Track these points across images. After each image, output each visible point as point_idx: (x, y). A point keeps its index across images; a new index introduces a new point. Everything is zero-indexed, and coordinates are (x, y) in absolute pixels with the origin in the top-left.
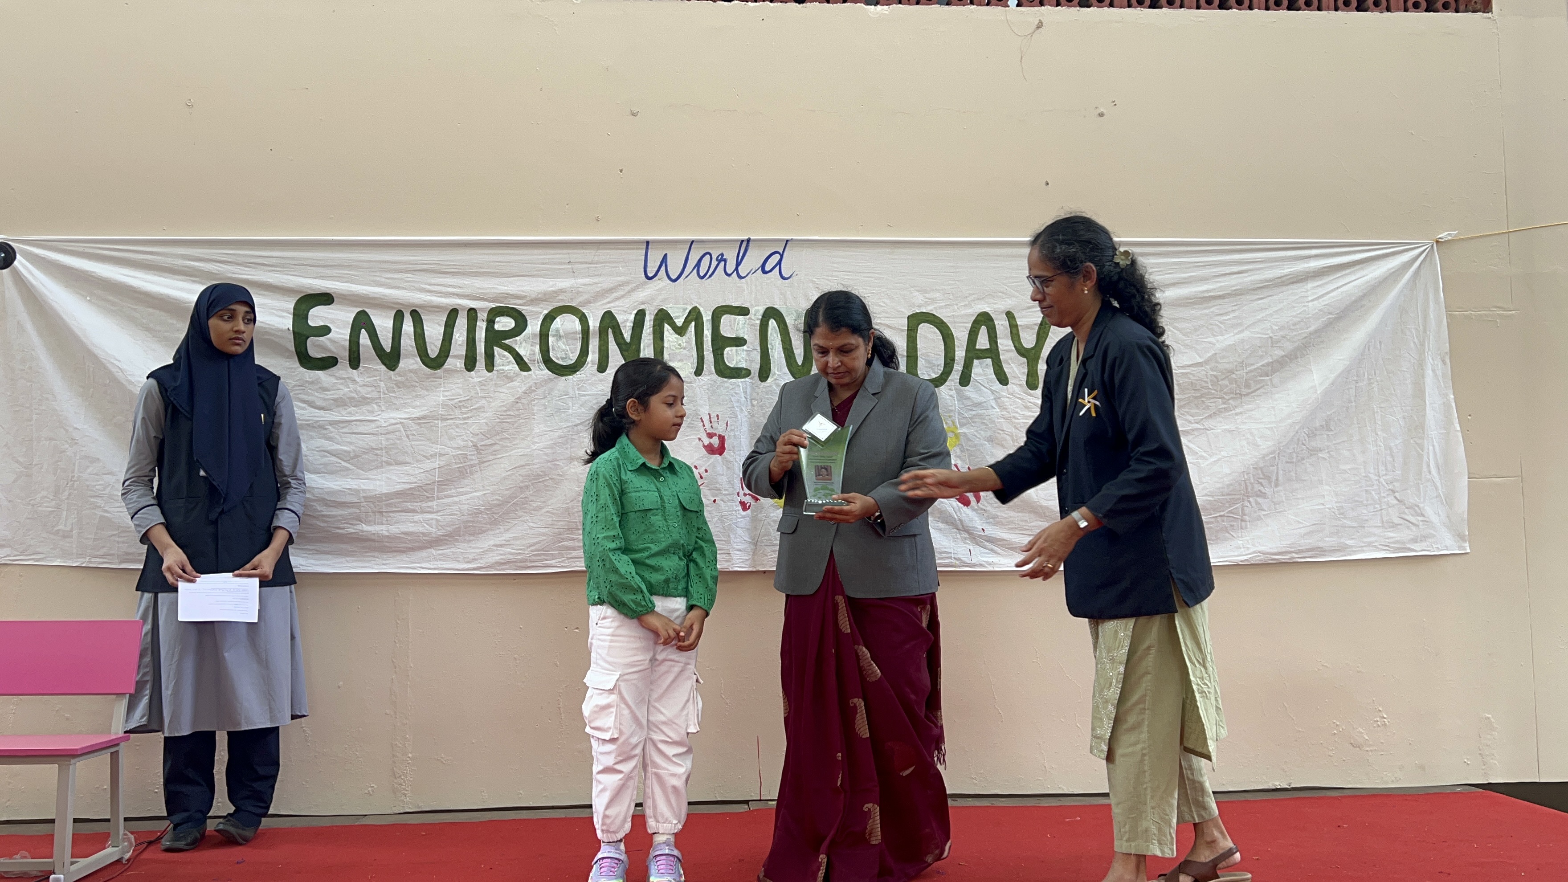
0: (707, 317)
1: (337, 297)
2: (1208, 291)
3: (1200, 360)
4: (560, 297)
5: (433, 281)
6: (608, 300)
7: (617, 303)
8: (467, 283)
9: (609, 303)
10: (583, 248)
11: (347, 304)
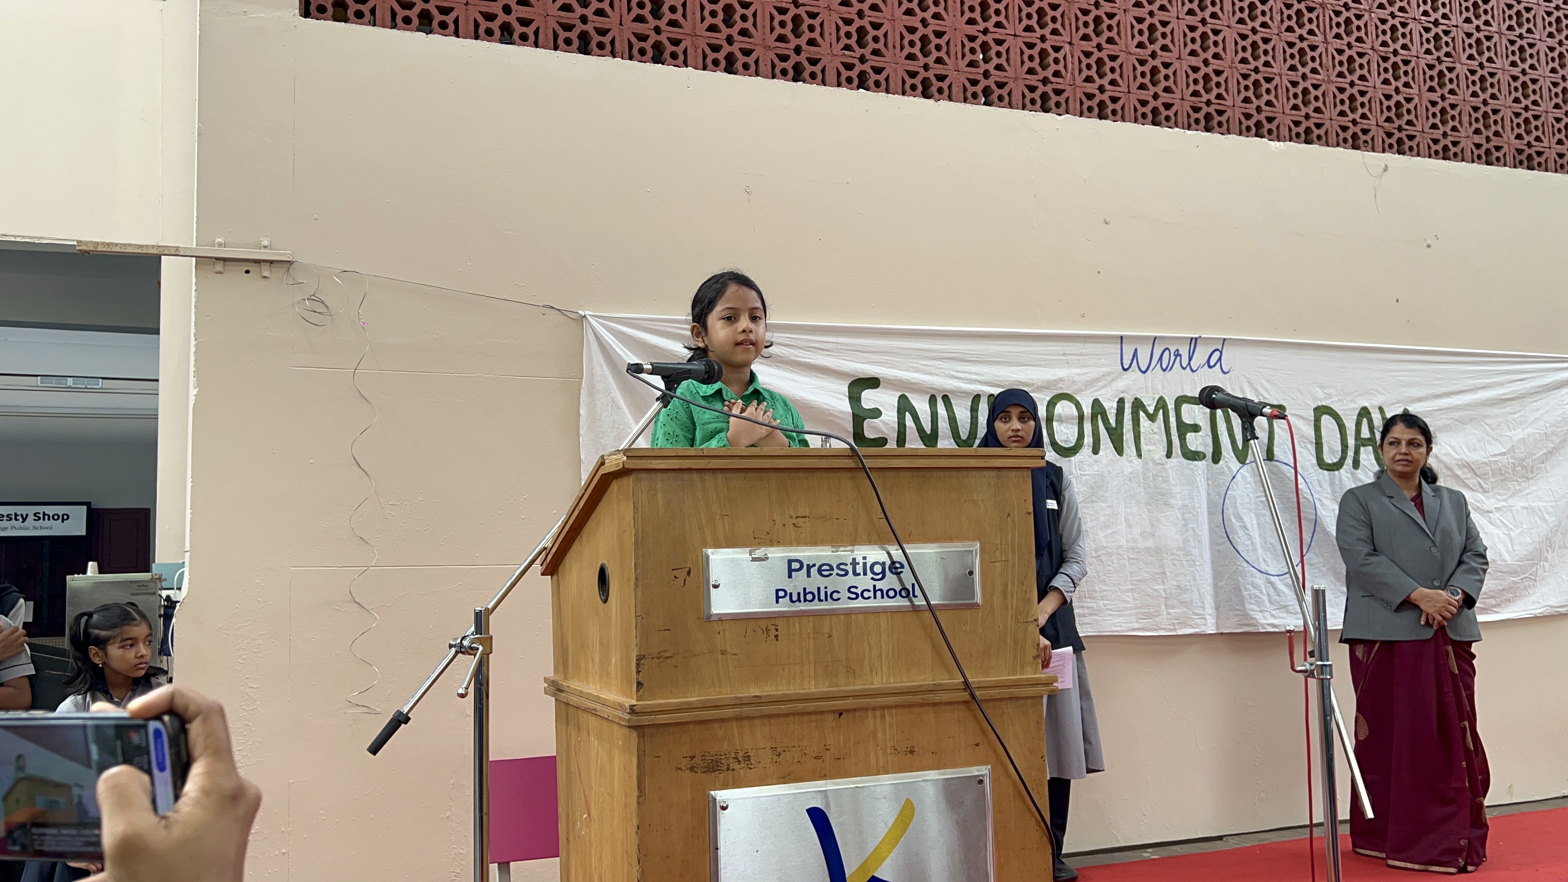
0: (1171, 406)
1: (884, 382)
2: (1505, 394)
3: (1504, 451)
4: (1059, 386)
5: (960, 368)
6: (1095, 388)
7: (1102, 391)
8: (986, 371)
9: (1096, 391)
10: (1073, 342)
11: (891, 389)
